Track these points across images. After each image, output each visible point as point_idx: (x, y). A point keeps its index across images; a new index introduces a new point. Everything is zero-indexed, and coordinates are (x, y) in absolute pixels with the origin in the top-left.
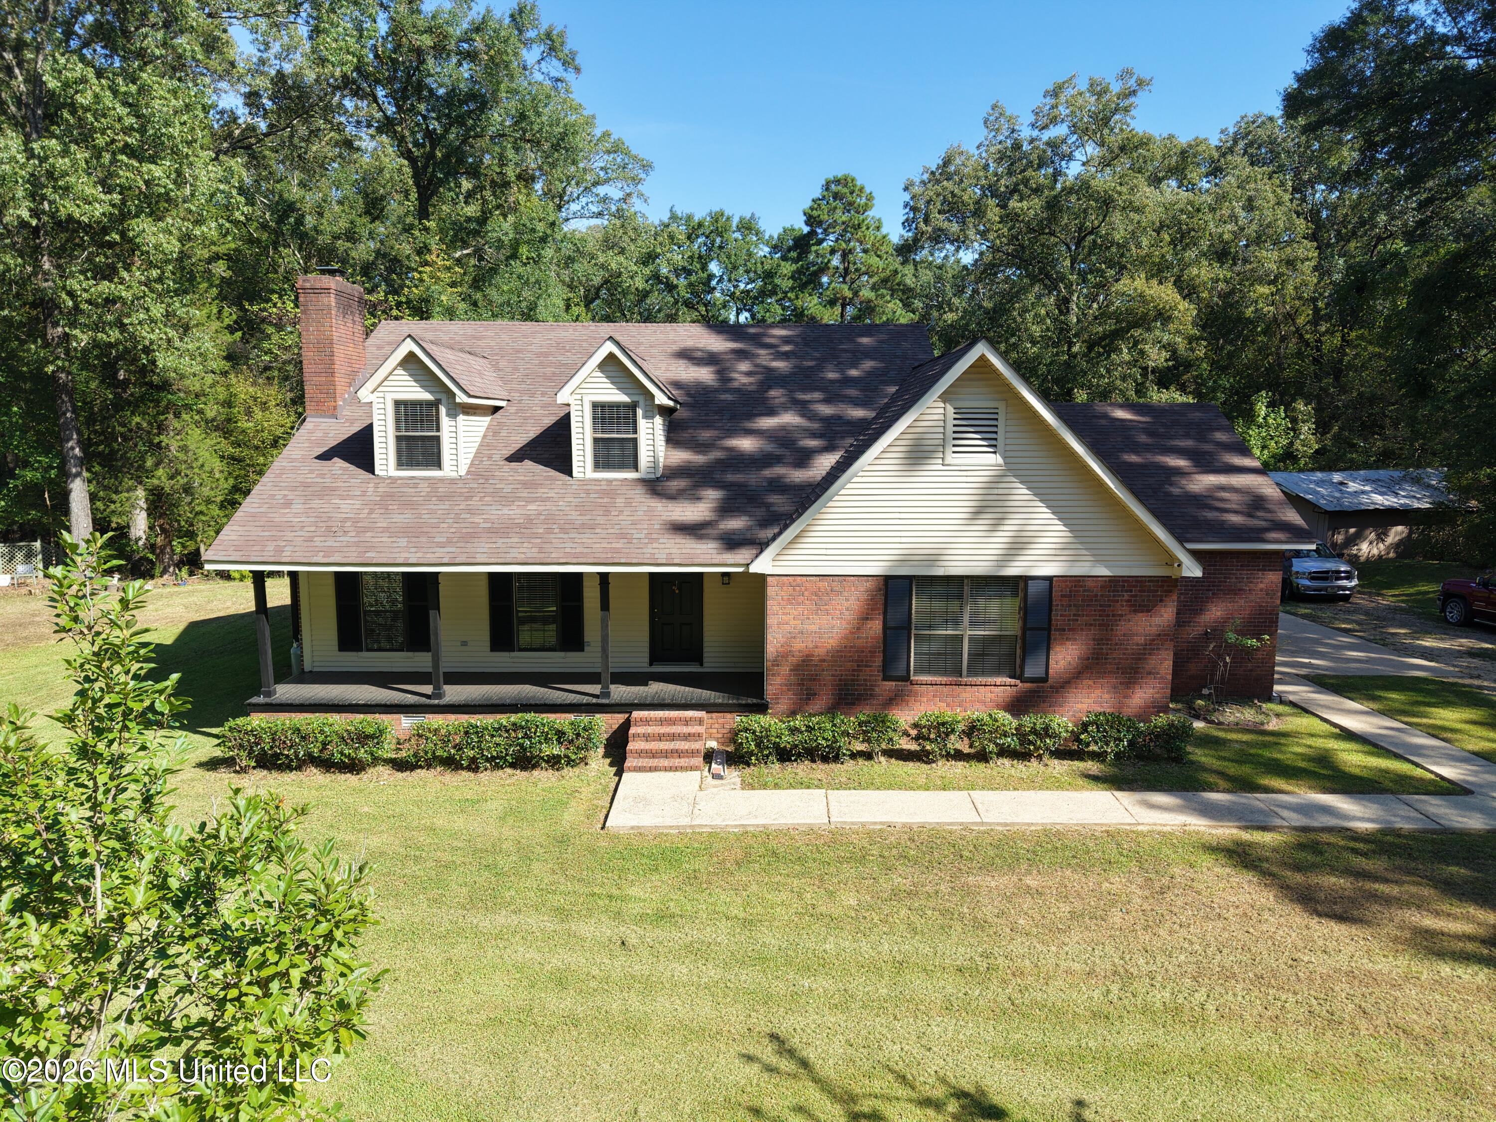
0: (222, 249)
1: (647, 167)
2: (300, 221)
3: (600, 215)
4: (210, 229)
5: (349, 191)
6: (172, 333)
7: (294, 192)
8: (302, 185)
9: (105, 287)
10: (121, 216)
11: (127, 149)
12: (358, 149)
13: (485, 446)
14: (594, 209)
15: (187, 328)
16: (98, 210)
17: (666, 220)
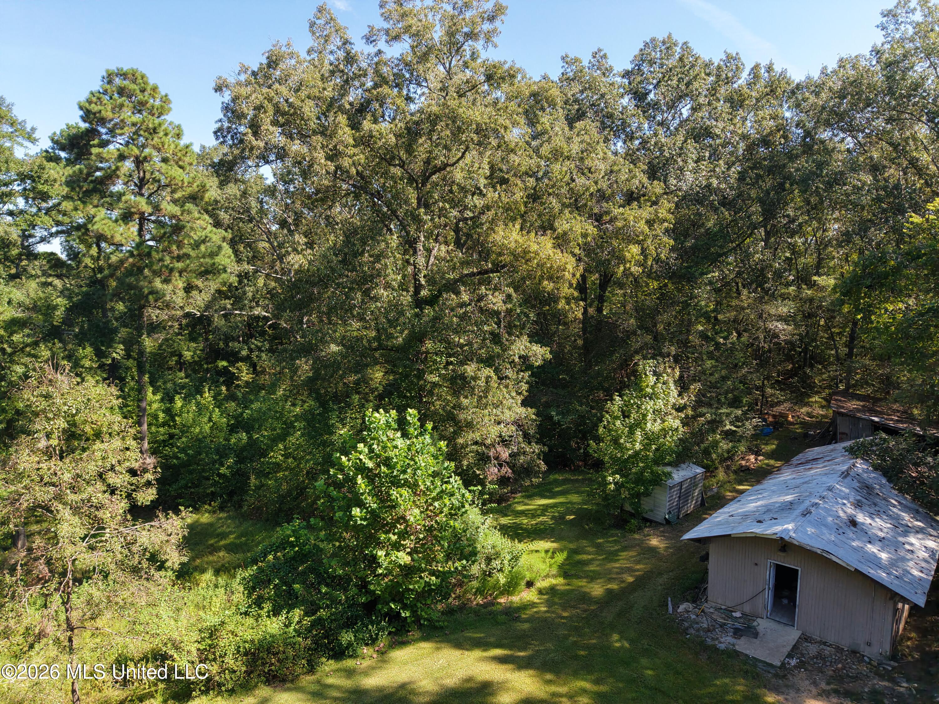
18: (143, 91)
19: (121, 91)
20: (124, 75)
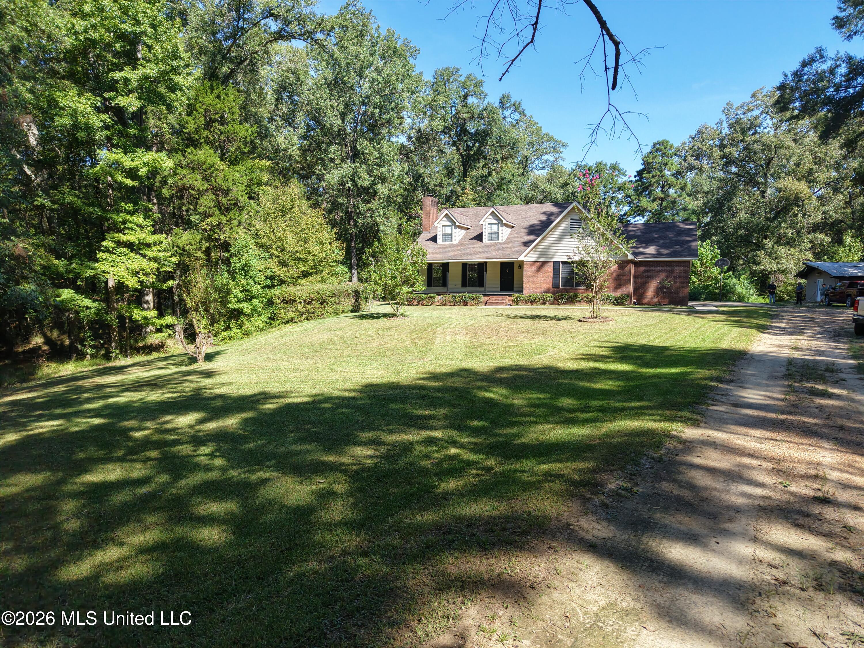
0: (399, 193)
1: (565, 145)
2: (423, 181)
3: (544, 168)
4: (397, 187)
5: (441, 167)
6: (385, 220)
7: (421, 170)
8: (425, 167)
9: (369, 206)
10: (374, 184)
11: (376, 164)
12: (445, 153)
13: (464, 237)
14: (541, 166)
15: (388, 219)
16: (368, 183)
17: (574, 167)
18: (665, 148)
19: (657, 150)
20: (659, 143)
